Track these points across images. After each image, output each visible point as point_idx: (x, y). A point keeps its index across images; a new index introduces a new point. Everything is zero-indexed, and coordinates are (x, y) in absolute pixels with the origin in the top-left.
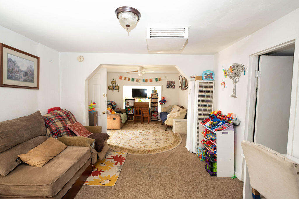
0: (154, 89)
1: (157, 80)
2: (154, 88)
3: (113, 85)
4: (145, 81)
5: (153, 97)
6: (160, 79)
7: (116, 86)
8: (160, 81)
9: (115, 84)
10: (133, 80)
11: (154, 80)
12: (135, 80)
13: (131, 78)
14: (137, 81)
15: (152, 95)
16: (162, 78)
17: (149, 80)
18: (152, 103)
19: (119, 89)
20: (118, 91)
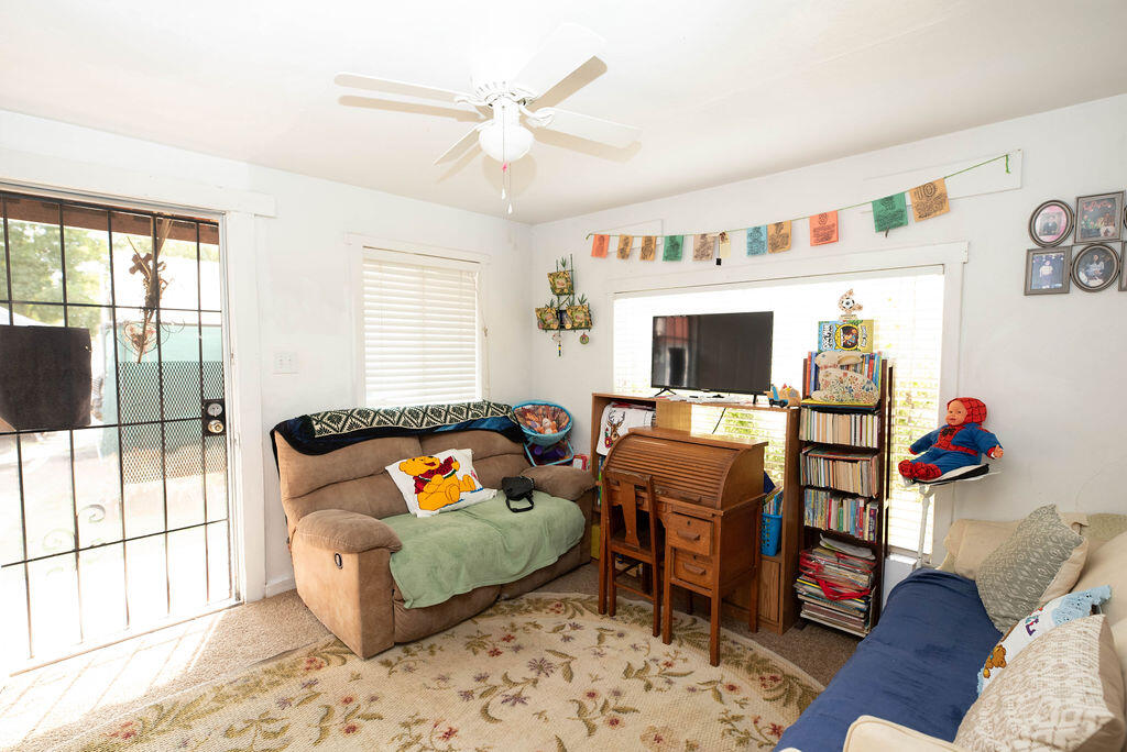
0: (835, 315)
1: (889, 216)
2: (848, 303)
3: (563, 298)
4: (770, 240)
5: (818, 397)
6: (932, 200)
7: (577, 303)
8: (933, 225)
9: (571, 291)
10: (674, 248)
11: (858, 225)
12: (689, 249)
13: (661, 232)
14: (705, 249)
15: (812, 371)
16: (952, 188)
17: (803, 233)
18: (798, 448)
19: (588, 325)
20: (584, 339)
